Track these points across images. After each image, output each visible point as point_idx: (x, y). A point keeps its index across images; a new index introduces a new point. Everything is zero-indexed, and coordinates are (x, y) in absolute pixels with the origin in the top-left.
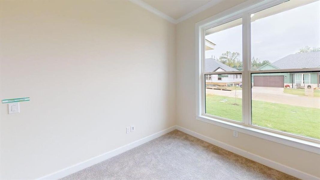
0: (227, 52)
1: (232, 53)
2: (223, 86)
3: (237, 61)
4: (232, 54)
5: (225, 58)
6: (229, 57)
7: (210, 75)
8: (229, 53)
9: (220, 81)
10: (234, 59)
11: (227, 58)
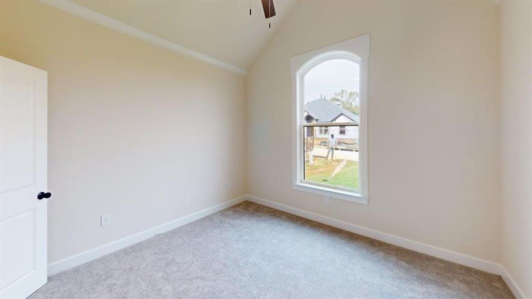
0: (342, 91)
1: (349, 92)
2: (352, 144)
3: (354, 105)
4: (349, 94)
5: (338, 100)
6: (344, 99)
7: (326, 126)
8: (344, 93)
9: (342, 136)
10: (351, 103)
11: (340, 100)
